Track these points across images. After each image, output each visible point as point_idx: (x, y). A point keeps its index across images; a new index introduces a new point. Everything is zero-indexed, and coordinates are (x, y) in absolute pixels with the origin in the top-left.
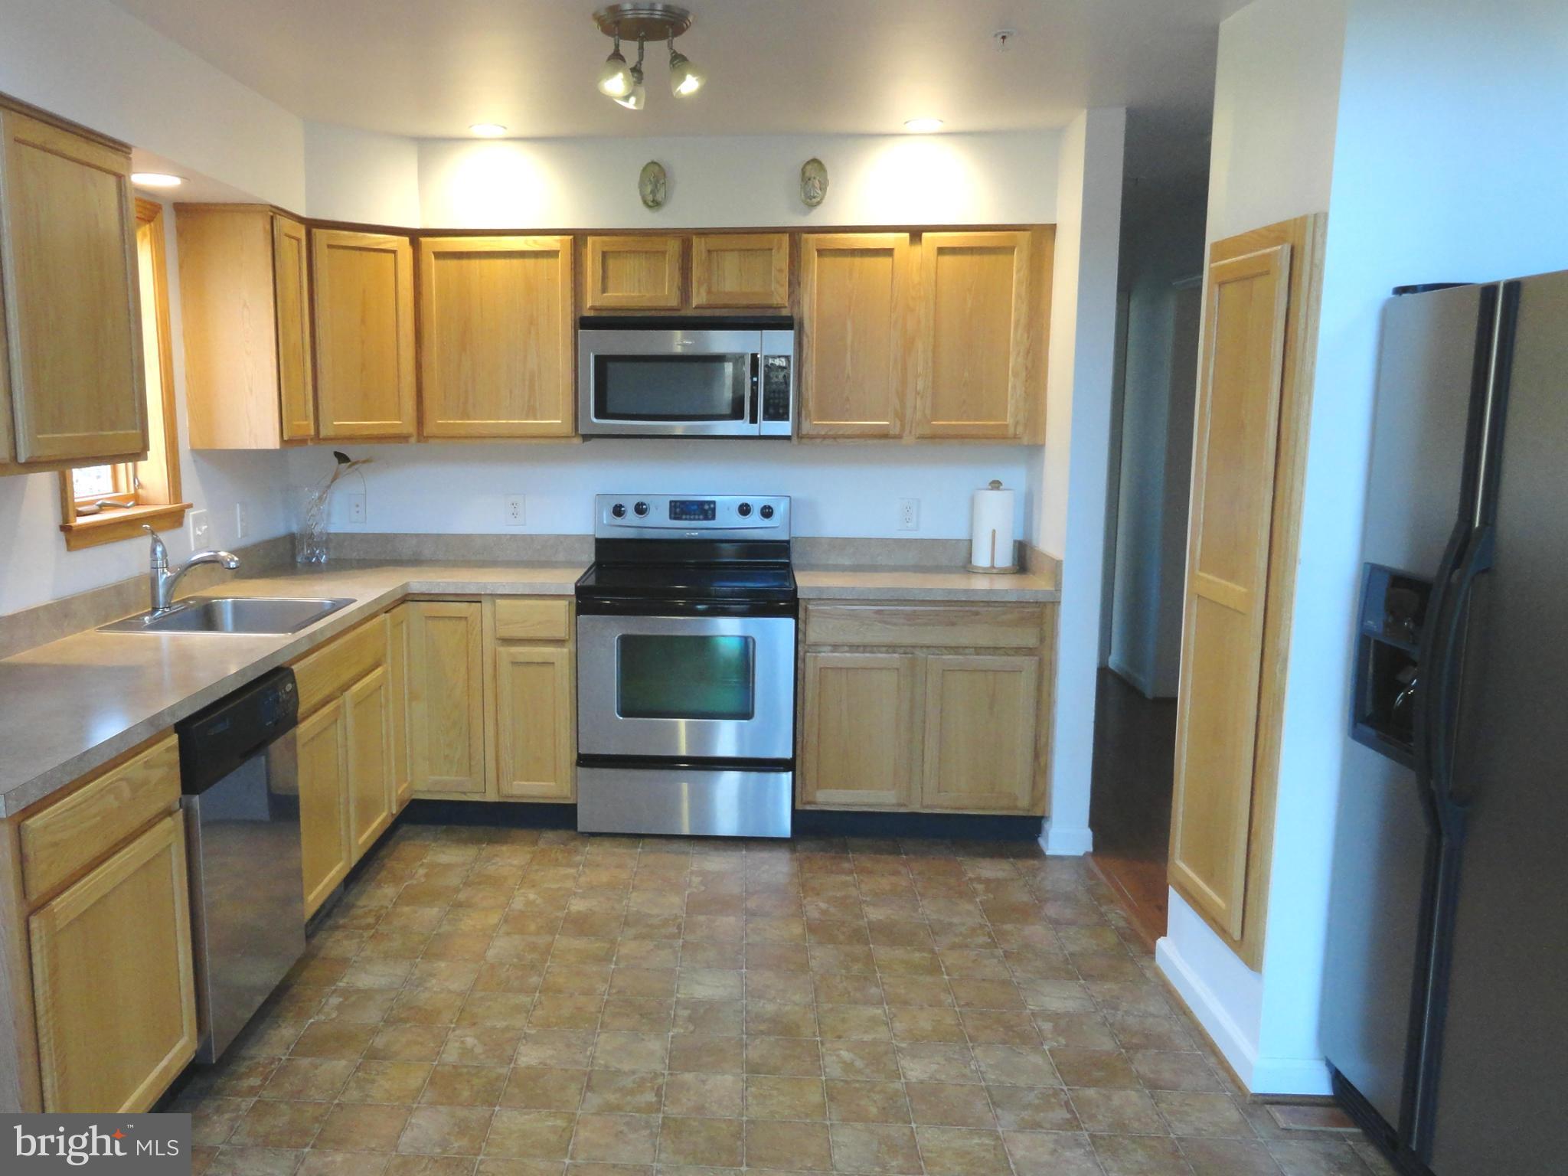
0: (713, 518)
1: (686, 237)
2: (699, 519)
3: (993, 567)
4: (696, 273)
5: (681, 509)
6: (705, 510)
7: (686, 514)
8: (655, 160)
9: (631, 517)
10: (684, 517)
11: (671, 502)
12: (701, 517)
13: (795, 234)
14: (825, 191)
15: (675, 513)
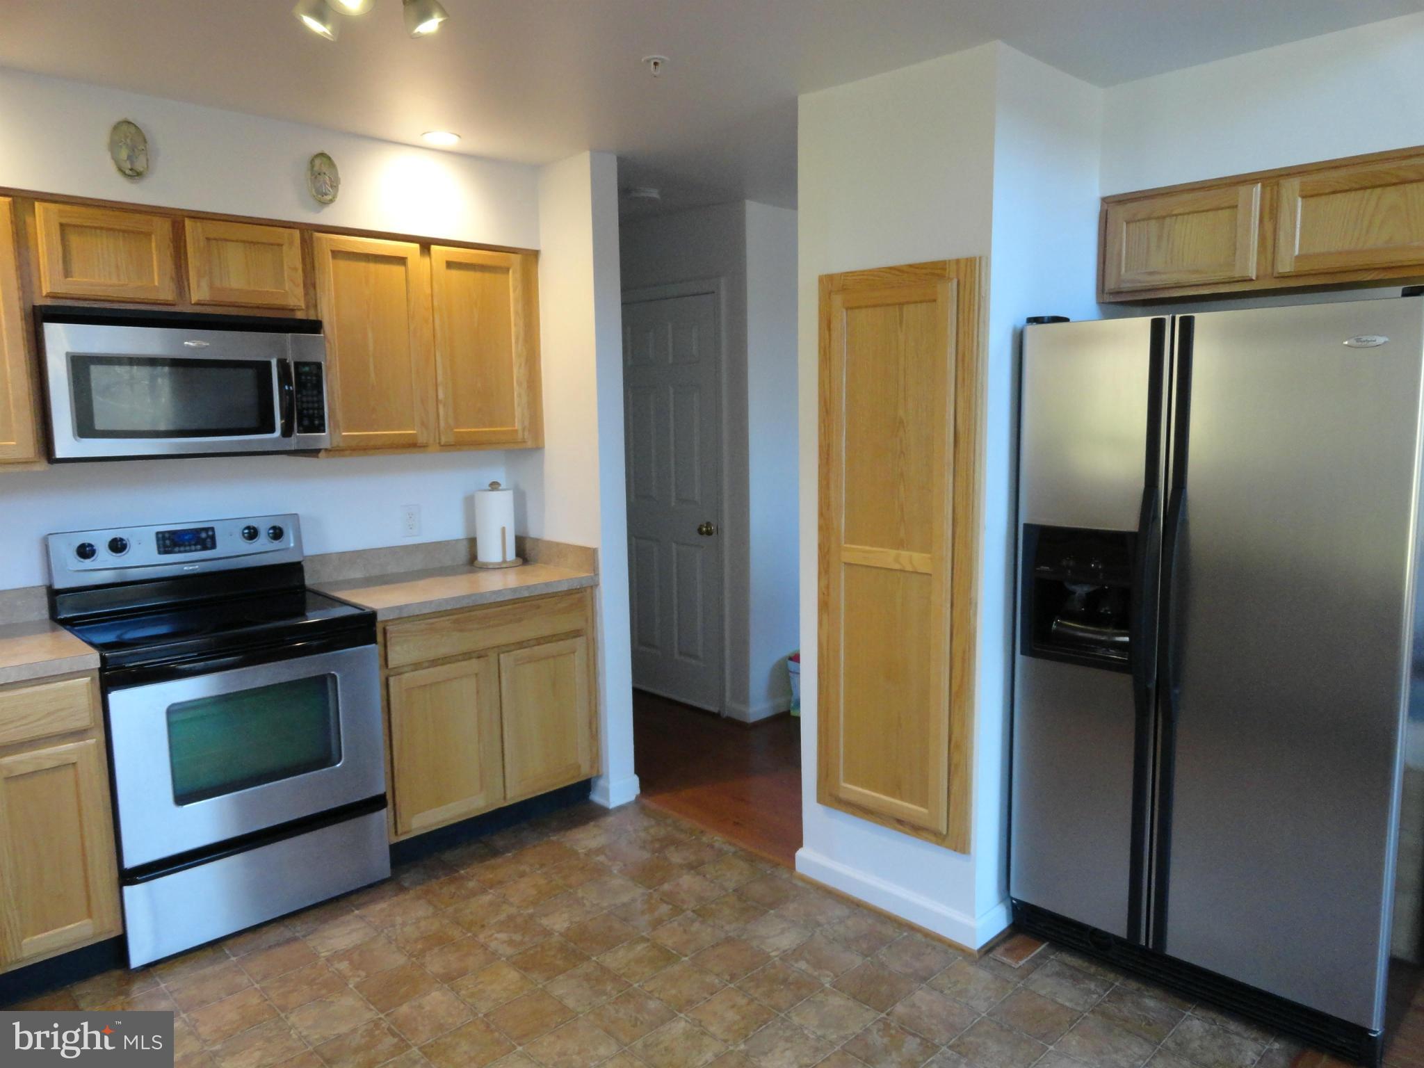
0: (214, 546)
1: (177, 220)
2: (196, 550)
3: (504, 561)
4: (193, 261)
5: (170, 541)
6: (202, 538)
7: (180, 546)
8: (130, 119)
9: (104, 557)
10: (177, 549)
11: (158, 533)
12: (199, 547)
13: (308, 232)
14: (337, 190)
15: (165, 546)
